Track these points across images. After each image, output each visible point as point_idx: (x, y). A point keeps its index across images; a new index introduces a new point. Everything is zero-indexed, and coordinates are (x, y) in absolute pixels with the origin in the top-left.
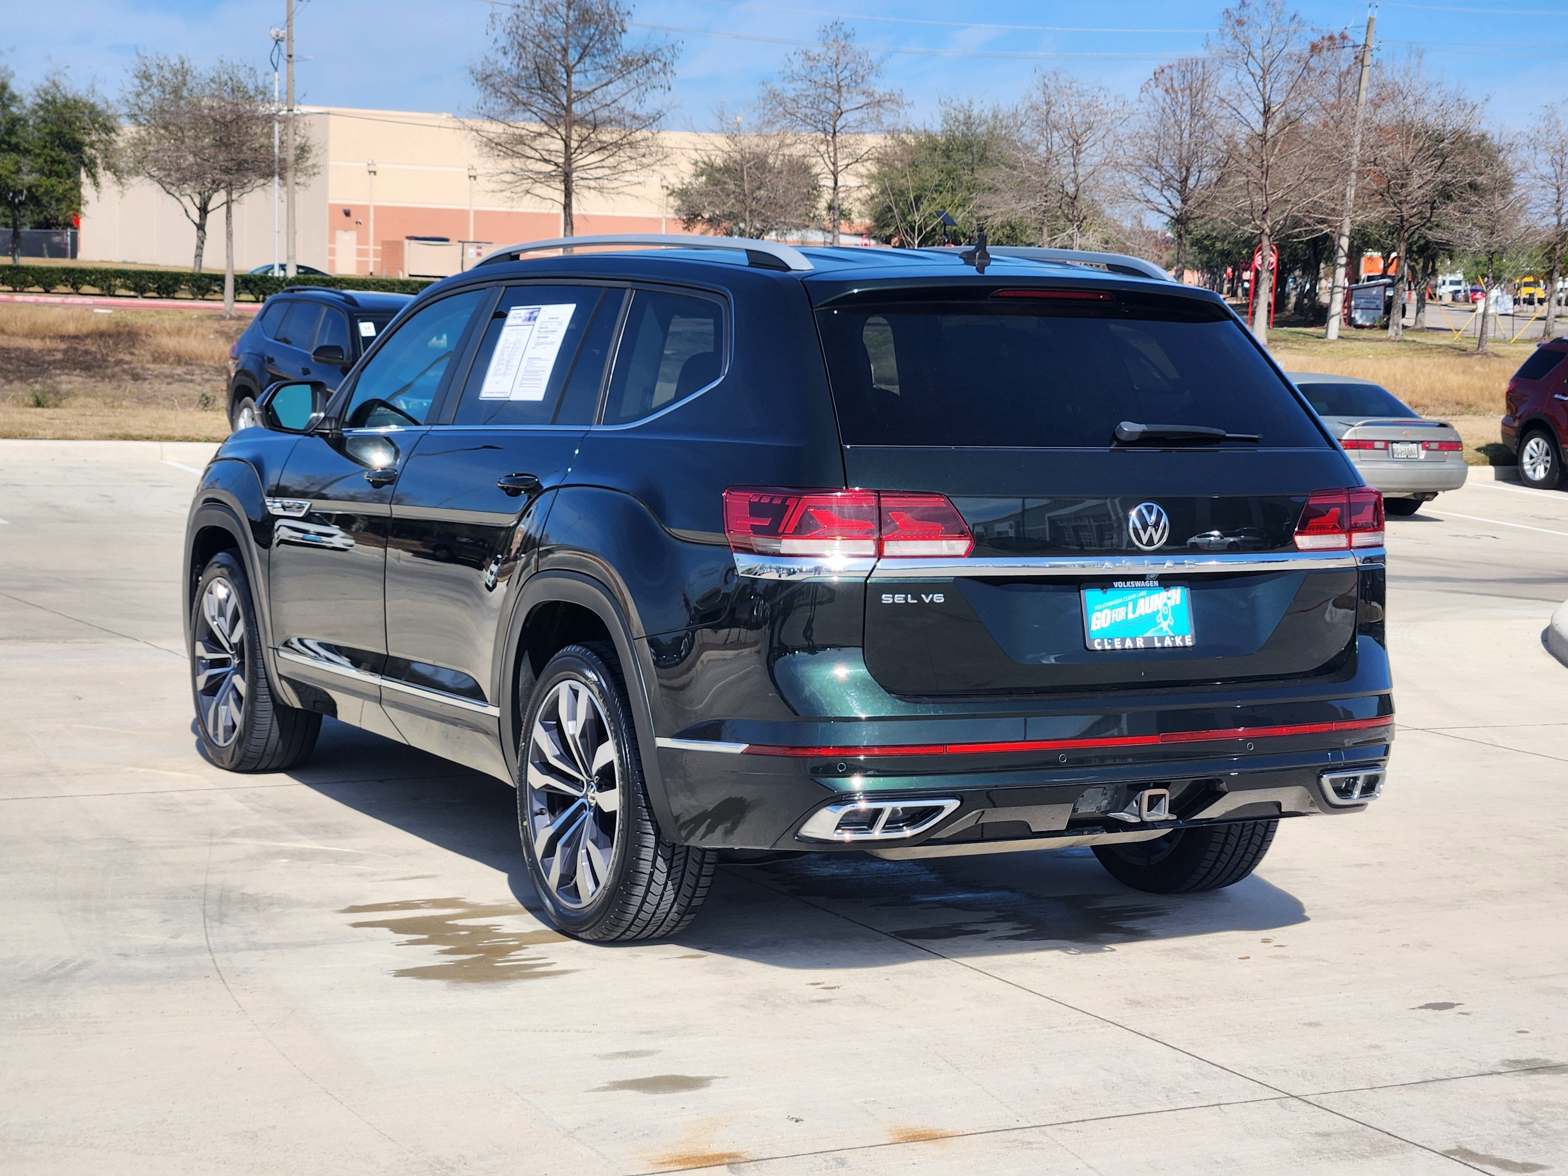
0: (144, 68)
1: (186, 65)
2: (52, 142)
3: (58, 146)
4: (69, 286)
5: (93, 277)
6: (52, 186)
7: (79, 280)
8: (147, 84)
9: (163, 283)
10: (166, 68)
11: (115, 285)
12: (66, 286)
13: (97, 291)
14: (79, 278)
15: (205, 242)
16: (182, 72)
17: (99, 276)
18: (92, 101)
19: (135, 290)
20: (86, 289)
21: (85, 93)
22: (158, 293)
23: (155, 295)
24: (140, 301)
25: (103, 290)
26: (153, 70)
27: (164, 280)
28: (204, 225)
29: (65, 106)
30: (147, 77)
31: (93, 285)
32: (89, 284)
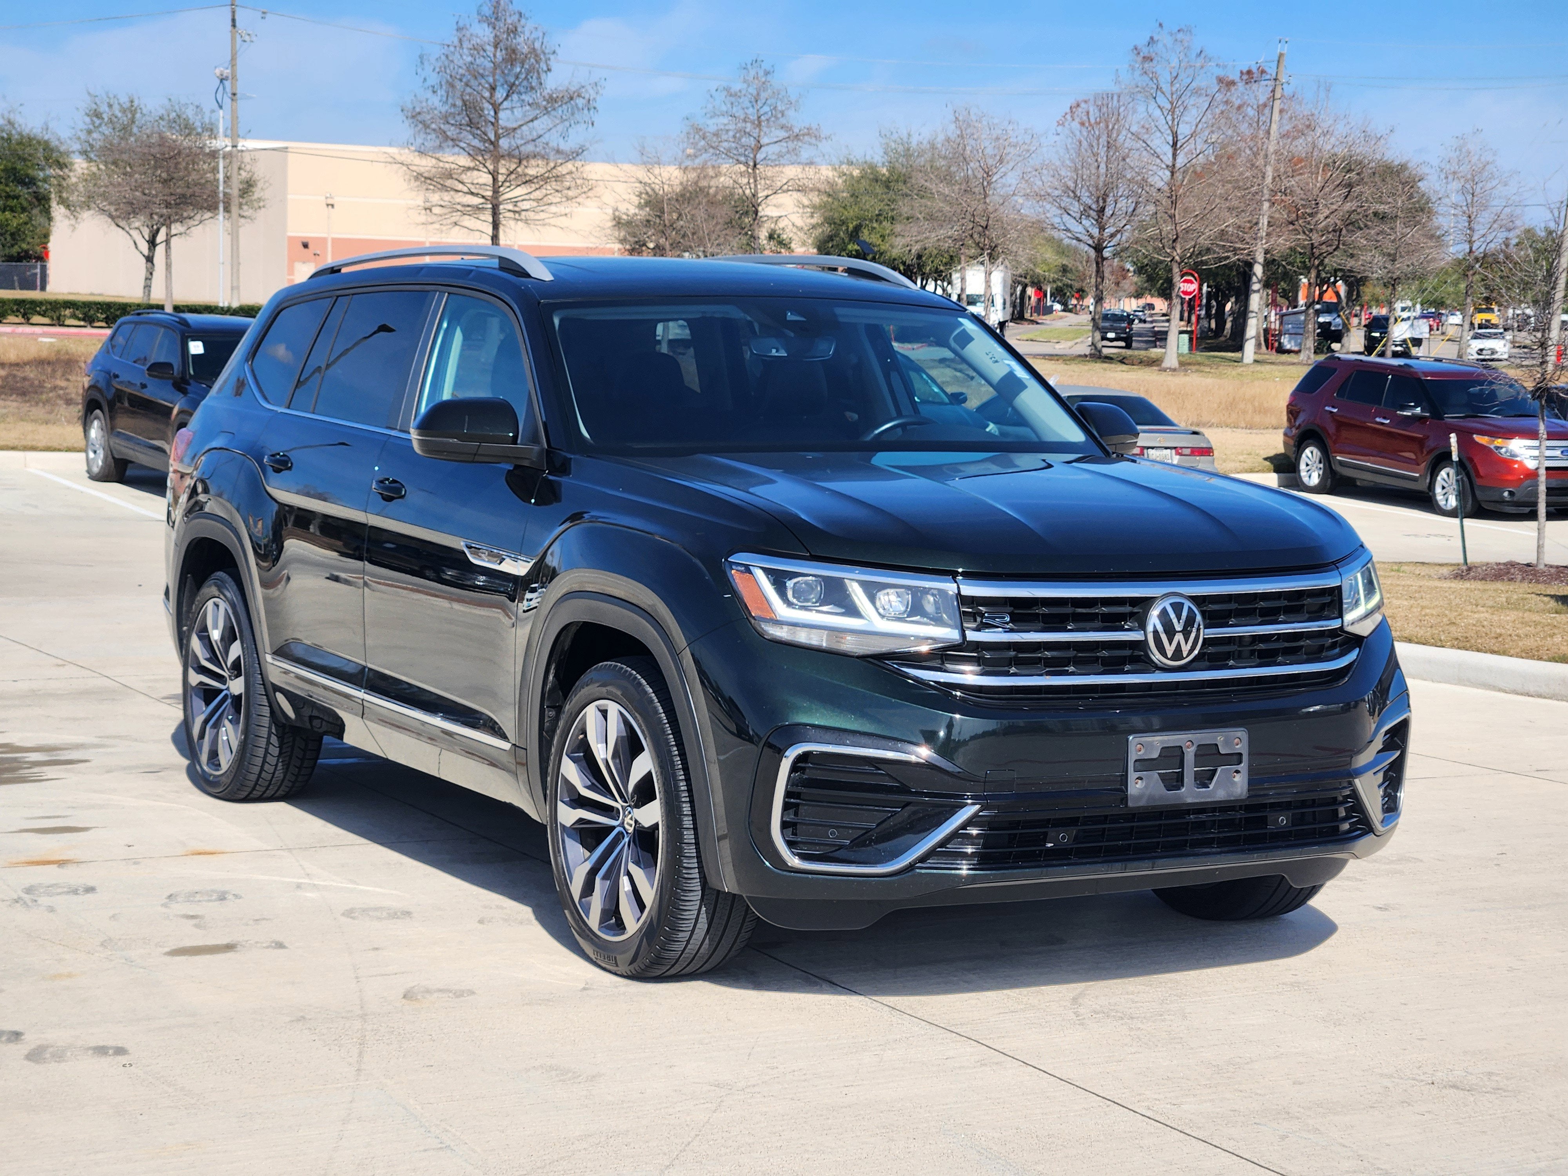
0: (94, 106)
1: (136, 104)
2: (7, 179)
3: (12, 182)
4: (20, 317)
5: (44, 308)
6: (7, 220)
7: (30, 311)
8: (97, 122)
9: (111, 313)
10: (116, 107)
11: (65, 316)
12: (17, 316)
13: (46, 320)
14: (30, 308)
15: (154, 273)
16: (132, 110)
17: (49, 307)
18: (46, 138)
19: (84, 320)
20: (36, 319)
21: (39, 130)
22: (107, 323)
23: (104, 324)
24: (89, 330)
25: (53, 319)
26: (104, 108)
27: (112, 310)
28: (153, 257)
29: (20, 143)
30: (98, 115)
31: (43, 316)
32: (39, 314)
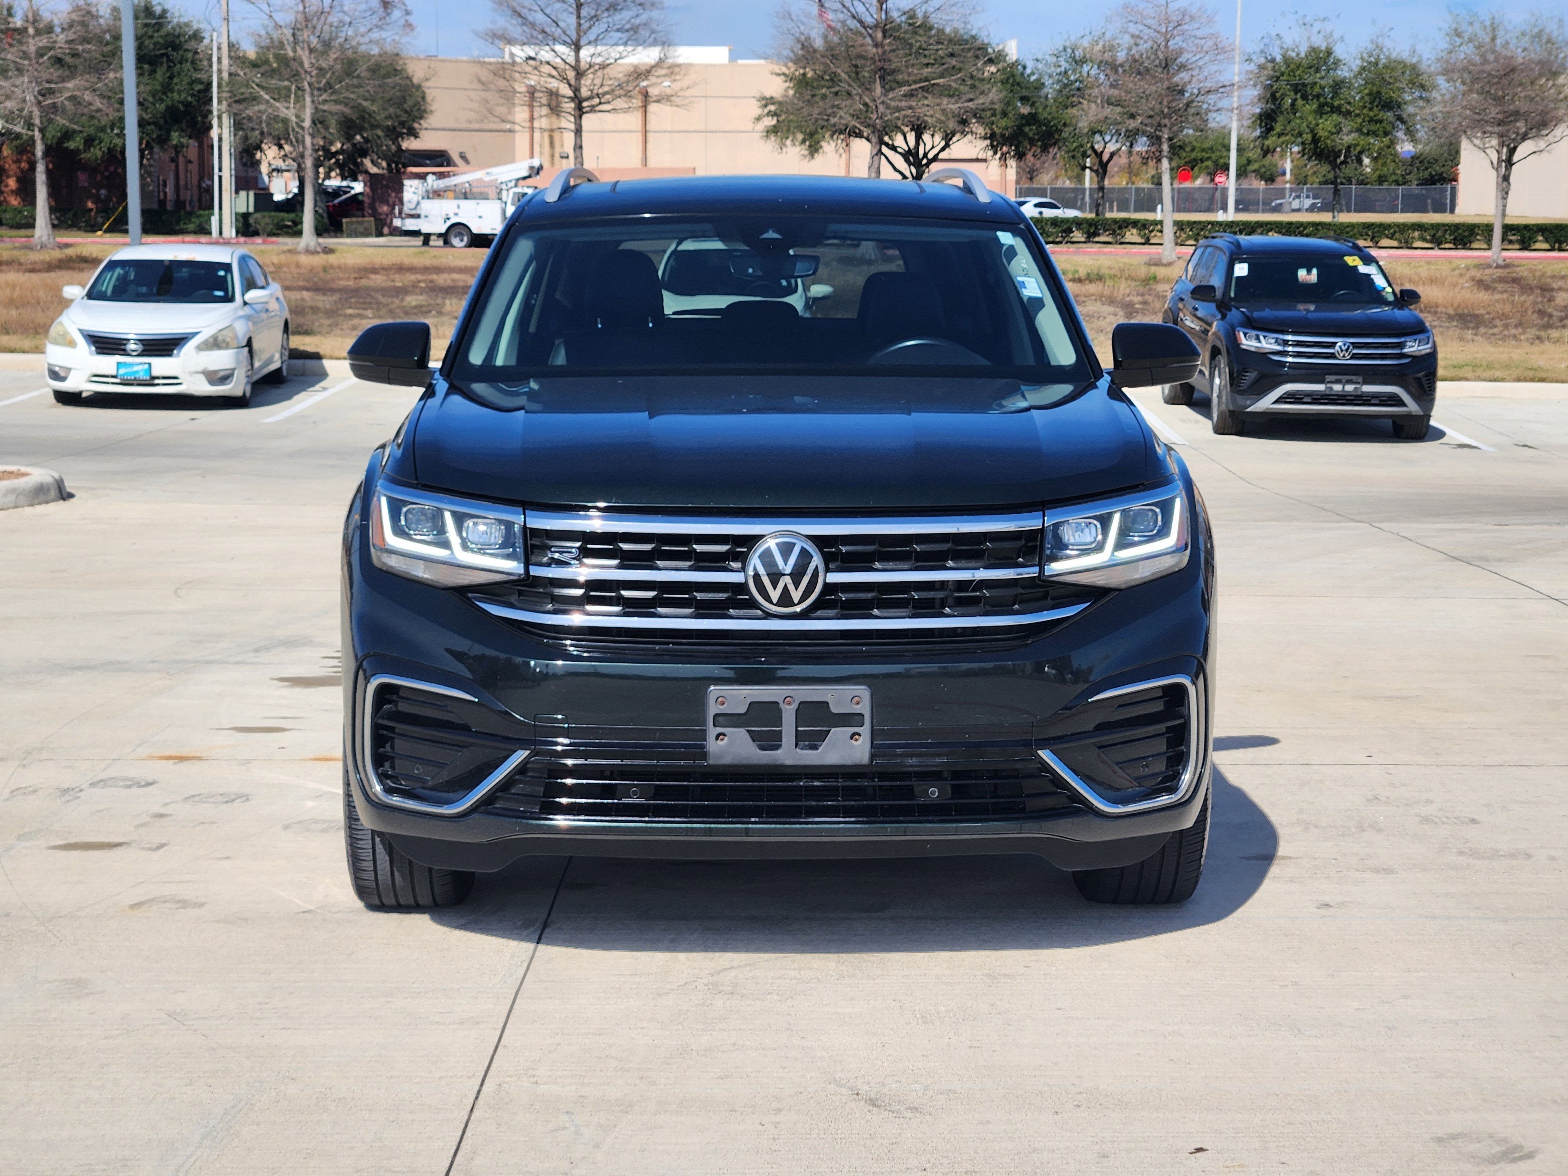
0: (1455, 25)
1: (1496, 21)
2: (1372, 103)
3: (1377, 106)
4: (1369, 240)
5: (1392, 231)
6: (1369, 144)
7: (1379, 234)
8: (1458, 41)
9: (1459, 234)
10: (1477, 26)
11: (1413, 238)
12: (1365, 240)
13: (1395, 243)
14: (1378, 231)
15: (1510, 192)
16: (1494, 30)
17: (1397, 229)
18: (1414, 60)
19: (1431, 242)
20: (1384, 242)
21: (1407, 53)
22: (1454, 244)
23: (1451, 246)
24: (1436, 252)
25: (1401, 242)
26: (1464, 27)
27: (1460, 231)
28: (1509, 175)
29: (1386, 67)
30: (1459, 34)
31: (1391, 238)
32: (1387, 237)
